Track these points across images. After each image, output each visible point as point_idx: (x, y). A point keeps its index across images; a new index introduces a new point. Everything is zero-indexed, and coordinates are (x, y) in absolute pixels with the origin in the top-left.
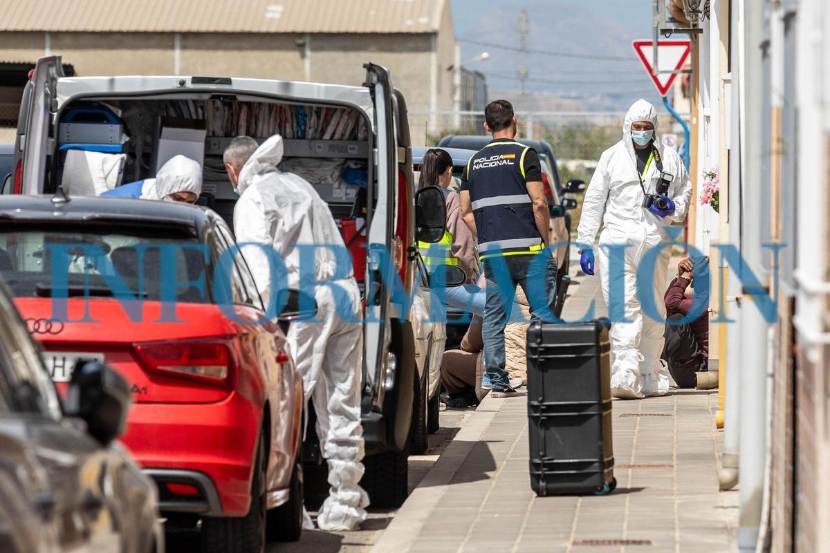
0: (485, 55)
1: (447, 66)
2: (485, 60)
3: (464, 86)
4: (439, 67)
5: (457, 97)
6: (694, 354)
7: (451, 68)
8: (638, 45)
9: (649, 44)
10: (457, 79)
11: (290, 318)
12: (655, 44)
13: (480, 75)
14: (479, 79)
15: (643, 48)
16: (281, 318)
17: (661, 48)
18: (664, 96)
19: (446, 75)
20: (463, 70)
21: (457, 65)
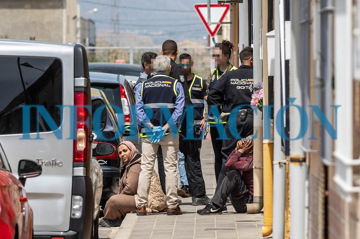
0: (95, 10)
1: (73, 16)
2: (95, 12)
3: (83, 28)
4: (68, 17)
5: (79, 35)
6: (244, 192)
7: (75, 18)
8: (197, 7)
9: (205, 6)
10: (79, 25)
11: (25, 177)
12: (209, 6)
13: (91, 21)
14: (91, 24)
15: (200, 9)
16: (21, 177)
17: (212, 9)
18: (213, 37)
19: (72, 22)
20: (82, 19)
21: (79, 16)
